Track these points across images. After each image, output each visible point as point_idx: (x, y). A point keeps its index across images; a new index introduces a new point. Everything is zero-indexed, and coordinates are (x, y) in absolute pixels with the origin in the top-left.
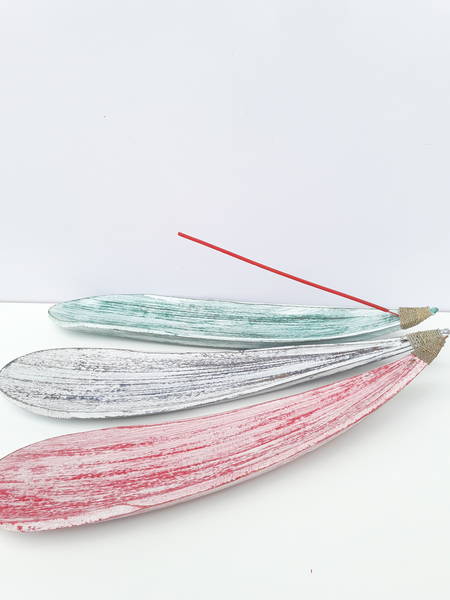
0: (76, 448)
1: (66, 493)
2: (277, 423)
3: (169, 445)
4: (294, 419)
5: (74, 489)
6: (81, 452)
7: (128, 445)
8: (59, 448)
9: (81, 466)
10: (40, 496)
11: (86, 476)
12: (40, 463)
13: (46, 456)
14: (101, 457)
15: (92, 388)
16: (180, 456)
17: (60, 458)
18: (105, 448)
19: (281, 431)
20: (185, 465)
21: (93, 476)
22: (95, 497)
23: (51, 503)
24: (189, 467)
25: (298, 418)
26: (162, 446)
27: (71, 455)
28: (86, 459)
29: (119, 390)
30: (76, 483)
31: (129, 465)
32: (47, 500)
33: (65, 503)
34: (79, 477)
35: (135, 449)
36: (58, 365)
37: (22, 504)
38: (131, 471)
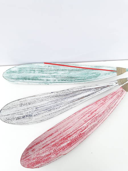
0: (39, 141)
1: (43, 153)
2: (88, 115)
3: (62, 130)
4: (92, 113)
5: (44, 151)
6: (41, 141)
7: (52, 134)
8: (36, 143)
9: (43, 144)
10: (37, 156)
11: (45, 146)
12: (33, 149)
13: (33, 146)
14: (47, 140)
15: (28, 112)
16: (66, 132)
17: (37, 145)
18: (47, 137)
19: (90, 117)
20: (68, 134)
21: (47, 145)
22: (51, 151)
23: (41, 157)
24: (69, 134)
25: (93, 112)
26: (60, 131)
27: (39, 143)
28: (43, 142)
29: (36, 110)
30: (44, 149)
31: (54, 139)
32: (40, 157)
33: (45, 156)
34: (44, 147)
35: (54, 134)
36: (15, 107)
37: (35, 160)
38: (56, 140)
